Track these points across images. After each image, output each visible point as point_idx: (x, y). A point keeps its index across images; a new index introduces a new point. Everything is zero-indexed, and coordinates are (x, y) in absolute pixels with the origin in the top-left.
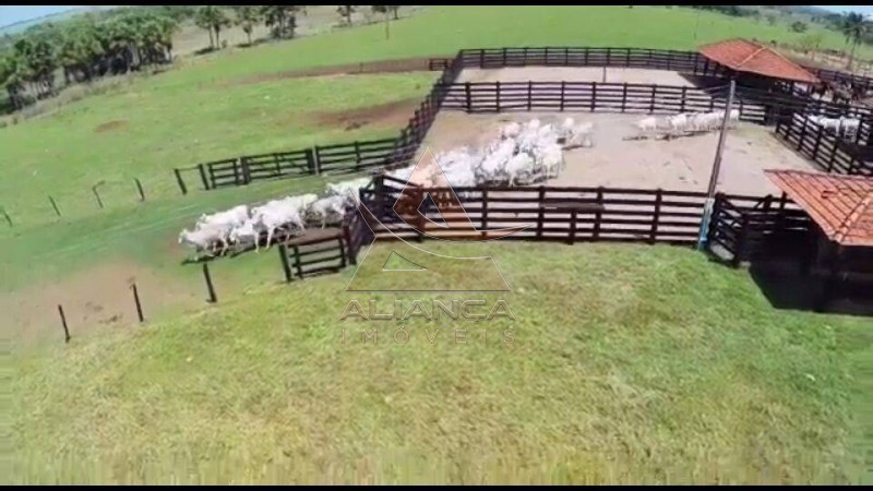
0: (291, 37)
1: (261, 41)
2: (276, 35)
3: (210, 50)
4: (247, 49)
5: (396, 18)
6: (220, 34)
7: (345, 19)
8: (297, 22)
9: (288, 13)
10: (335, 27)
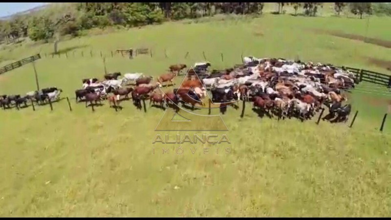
0: (314, 16)
1: (301, 15)
2: (307, 13)
3: (278, 13)
4: (293, 17)
5: (361, 18)
6: (283, 7)
7: (337, 13)
8: (318, 10)
9: (314, 5)
10: (332, 16)
